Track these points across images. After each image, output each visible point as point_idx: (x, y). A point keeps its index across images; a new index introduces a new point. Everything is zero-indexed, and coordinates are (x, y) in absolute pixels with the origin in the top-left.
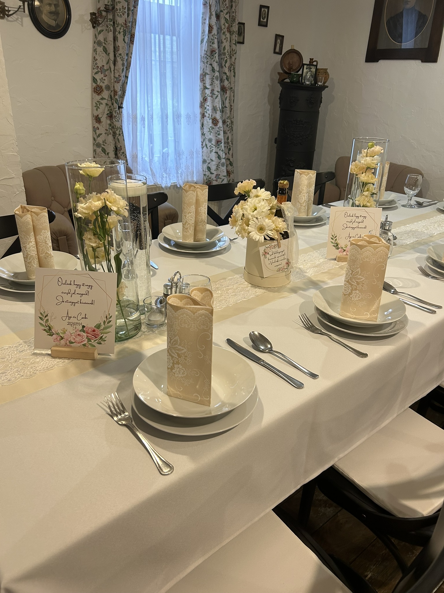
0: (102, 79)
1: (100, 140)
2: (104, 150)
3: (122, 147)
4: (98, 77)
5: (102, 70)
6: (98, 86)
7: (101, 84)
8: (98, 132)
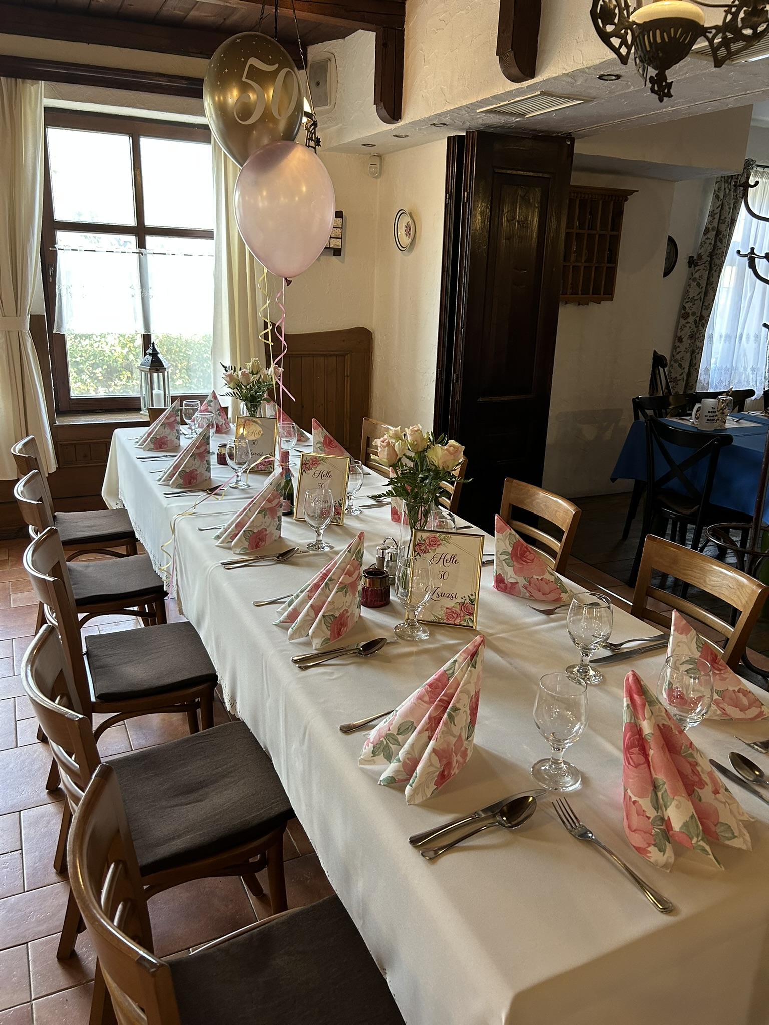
0: (690, 308)
1: (678, 357)
2: (680, 366)
3: (697, 364)
4: (687, 306)
5: (693, 300)
6: (686, 313)
7: (689, 311)
8: (678, 350)
